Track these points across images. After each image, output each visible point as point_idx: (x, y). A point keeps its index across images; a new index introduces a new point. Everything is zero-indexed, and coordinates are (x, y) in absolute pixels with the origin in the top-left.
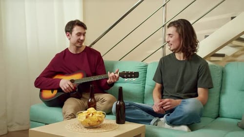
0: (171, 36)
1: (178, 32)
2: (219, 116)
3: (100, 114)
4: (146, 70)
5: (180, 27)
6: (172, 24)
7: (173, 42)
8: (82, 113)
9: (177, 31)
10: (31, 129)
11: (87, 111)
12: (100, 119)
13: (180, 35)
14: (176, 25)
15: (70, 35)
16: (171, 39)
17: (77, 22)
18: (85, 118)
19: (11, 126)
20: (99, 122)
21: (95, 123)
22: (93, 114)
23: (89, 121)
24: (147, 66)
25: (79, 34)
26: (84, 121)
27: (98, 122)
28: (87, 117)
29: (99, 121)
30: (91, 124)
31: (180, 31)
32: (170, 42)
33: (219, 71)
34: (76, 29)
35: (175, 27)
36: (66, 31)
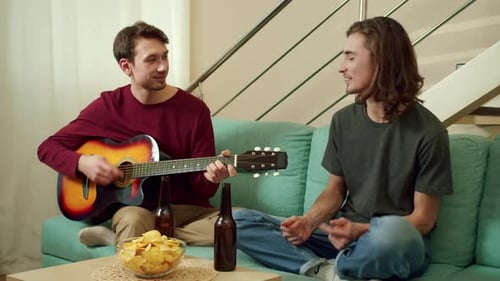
0: (351, 56)
1: (369, 49)
2: (474, 260)
3: (171, 246)
4: (310, 145)
5: (376, 35)
6: (358, 27)
7: (355, 71)
8: (130, 241)
9: (366, 45)
10: (11, 276)
11: (141, 239)
12: (170, 258)
13: (372, 55)
14: (366, 30)
15: (130, 65)
16: (351, 66)
17: (140, 29)
18: (134, 253)
19: (13, 262)
20: (166, 265)
21: (157, 267)
22: (153, 245)
23: (142, 261)
24: (311, 134)
25: (152, 59)
26: (131, 260)
27: (163, 264)
28: (138, 253)
29: (165, 262)
30: (148, 270)
31: (373, 44)
32: (349, 73)
33: (480, 153)
34: (143, 48)
35: (364, 33)
36: (119, 57)
